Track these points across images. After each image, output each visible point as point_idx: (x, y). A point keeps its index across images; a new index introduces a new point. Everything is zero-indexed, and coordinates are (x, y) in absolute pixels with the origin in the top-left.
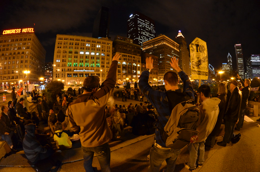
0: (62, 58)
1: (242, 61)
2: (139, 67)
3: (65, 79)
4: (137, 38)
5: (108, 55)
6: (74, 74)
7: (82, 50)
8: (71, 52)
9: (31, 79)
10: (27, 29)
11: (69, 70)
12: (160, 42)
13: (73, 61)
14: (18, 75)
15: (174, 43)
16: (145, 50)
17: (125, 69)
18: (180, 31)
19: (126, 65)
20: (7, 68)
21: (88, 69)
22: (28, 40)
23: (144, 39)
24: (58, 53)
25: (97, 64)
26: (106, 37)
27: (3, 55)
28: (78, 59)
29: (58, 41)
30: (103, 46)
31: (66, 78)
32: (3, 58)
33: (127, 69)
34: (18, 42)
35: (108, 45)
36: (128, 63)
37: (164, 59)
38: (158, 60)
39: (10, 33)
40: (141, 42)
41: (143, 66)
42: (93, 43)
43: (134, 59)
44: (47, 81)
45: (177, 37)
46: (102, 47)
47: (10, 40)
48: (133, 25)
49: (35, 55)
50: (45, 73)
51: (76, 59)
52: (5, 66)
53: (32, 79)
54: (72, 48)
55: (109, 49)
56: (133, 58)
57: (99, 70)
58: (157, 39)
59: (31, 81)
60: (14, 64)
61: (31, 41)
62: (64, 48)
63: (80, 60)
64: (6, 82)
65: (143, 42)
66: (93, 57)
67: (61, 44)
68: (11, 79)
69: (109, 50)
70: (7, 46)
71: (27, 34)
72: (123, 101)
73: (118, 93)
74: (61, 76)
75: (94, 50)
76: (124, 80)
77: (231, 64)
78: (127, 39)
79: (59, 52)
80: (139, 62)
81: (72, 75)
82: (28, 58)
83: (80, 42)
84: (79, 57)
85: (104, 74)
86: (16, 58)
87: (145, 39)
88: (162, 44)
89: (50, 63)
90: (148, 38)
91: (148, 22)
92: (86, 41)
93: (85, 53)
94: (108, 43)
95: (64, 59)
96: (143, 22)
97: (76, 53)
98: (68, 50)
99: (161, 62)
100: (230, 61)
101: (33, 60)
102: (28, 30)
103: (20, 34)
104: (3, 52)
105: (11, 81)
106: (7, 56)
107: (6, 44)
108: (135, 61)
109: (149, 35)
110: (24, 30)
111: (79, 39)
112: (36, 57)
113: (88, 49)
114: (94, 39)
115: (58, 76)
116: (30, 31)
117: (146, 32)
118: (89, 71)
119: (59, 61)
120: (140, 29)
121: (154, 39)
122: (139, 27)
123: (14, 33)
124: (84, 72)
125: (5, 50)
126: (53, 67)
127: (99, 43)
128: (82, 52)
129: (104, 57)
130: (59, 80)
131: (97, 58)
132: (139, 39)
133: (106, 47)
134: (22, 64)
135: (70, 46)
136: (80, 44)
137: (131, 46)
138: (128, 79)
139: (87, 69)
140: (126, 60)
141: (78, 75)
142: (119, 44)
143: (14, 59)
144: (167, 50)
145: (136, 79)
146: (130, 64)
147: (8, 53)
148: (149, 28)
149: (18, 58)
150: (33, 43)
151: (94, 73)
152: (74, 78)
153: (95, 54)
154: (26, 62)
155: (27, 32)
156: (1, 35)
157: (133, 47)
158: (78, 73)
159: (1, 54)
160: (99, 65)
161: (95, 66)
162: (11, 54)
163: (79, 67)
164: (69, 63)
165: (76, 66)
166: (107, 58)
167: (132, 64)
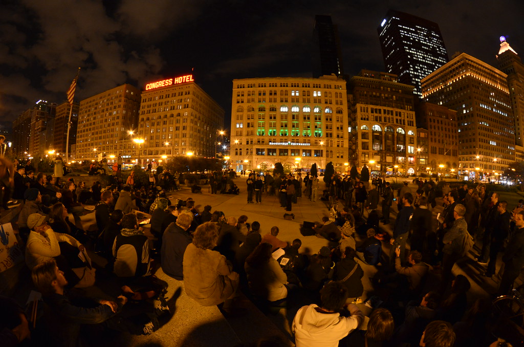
0: (246, 121)
2: (412, 136)
3: (251, 158)
4: (408, 71)
5: (340, 112)
6: (270, 150)
7: (284, 103)
8: (262, 109)
10: (181, 78)
11: (261, 142)
12: (459, 73)
13: (267, 125)
16: (427, 97)
17: (379, 141)
19: (381, 133)
20: (154, 138)
21: (298, 140)
22: (186, 94)
23: (423, 72)
24: (238, 111)
25: (316, 131)
26: (332, 74)
27: (149, 119)
28: (278, 122)
29: (237, 91)
30: (326, 93)
31: (255, 157)
32: (148, 124)
33: (384, 140)
34: (170, 99)
35: (336, 90)
36: (386, 128)
37: (472, 115)
38: (456, 119)
39: (156, 87)
40: (417, 80)
41: (421, 133)
42: (306, 89)
43: (399, 118)
45: (498, 55)
46: (325, 94)
47: (157, 98)
48: (391, 43)
49: (201, 118)
51: (273, 122)
52: (152, 135)
54: (264, 100)
55: (341, 97)
56: (397, 115)
58: (450, 67)
60: (166, 131)
61: (191, 96)
62: (248, 102)
63: (282, 123)
64: (153, 158)
65: (421, 80)
66: (307, 117)
67: (243, 95)
69: (341, 99)
70: (153, 106)
71: (183, 85)
74: (245, 153)
75: (309, 101)
76: (377, 166)
79: (240, 110)
80: (410, 124)
81: (266, 151)
82: (187, 122)
83: (278, 89)
84: (278, 117)
85: (331, 152)
86: (168, 123)
87: (425, 71)
88: (464, 77)
90: (431, 67)
91: (423, 31)
92: (290, 85)
93: (290, 109)
94: (335, 86)
95: (250, 121)
96: (412, 32)
97: (273, 109)
98: (257, 106)
99: (466, 124)
101: (197, 125)
102: (183, 78)
103: (172, 86)
104: (148, 114)
106: (153, 121)
107: (152, 103)
108: (401, 124)
109: (433, 61)
110: (177, 81)
111: (276, 84)
113: (295, 101)
114: (307, 81)
115: (238, 153)
116: (187, 81)
117: (424, 54)
118: (300, 144)
119: (241, 126)
120: (409, 49)
122: (406, 45)
123: (163, 86)
124: (289, 145)
125: (151, 111)
127: (317, 87)
128: (284, 108)
129: (332, 116)
131: (316, 119)
132: (413, 72)
133: (334, 95)
134: (178, 132)
135: (260, 97)
136: (278, 93)
139: (295, 141)
140: (380, 120)
141: (278, 152)
142: (362, 86)
143: (165, 125)
144: (477, 93)
145: (404, 165)
146: (389, 130)
147: (155, 116)
148: (428, 44)
149: (171, 123)
150: (195, 98)
151: (310, 149)
152: (269, 157)
153: (312, 109)
154: (184, 129)
155: (182, 82)
156: (143, 92)
157: (394, 90)
158: (277, 148)
159: (145, 119)
160: (320, 132)
161: (313, 134)
162: (160, 118)
163: (280, 136)
164: (259, 130)
165: (273, 134)
166: (338, 118)
167: (394, 130)
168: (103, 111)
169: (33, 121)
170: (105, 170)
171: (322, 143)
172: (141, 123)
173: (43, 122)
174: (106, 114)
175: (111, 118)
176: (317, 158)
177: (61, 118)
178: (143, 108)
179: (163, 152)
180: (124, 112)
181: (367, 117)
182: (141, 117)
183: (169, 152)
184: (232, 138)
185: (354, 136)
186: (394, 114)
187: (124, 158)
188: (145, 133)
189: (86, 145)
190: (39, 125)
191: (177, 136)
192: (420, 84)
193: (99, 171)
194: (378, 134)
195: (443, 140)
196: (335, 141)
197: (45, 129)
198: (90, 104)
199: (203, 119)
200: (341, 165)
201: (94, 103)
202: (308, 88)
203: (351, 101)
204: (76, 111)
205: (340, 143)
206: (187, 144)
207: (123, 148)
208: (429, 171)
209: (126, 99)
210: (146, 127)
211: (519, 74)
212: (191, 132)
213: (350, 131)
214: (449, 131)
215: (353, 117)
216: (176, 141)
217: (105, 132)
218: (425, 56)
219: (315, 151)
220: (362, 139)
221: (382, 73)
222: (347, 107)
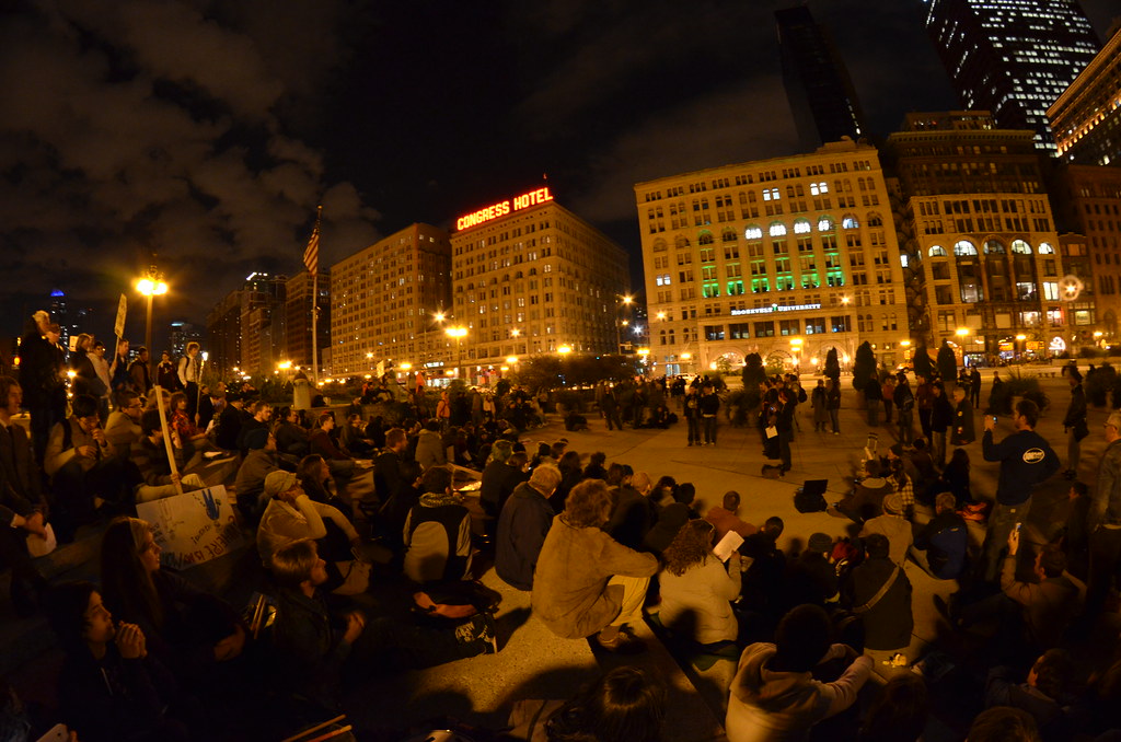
0: (675, 269)
2: (1050, 257)
3: (696, 348)
4: (1011, 96)
5: (875, 222)
6: (734, 328)
7: (751, 220)
8: (706, 240)
10: (526, 196)
11: (713, 311)
13: (722, 273)
16: (1070, 151)
17: (972, 279)
19: (975, 258)
20: (488, 323)
21: (793, 298)
22: (542, 228)
23: (1046, 91)
24: (656, 250)
25: (830, 274)
26: (843, 138)
27: (472, 288)
28: (745, 262)
29: (648, 209)
30: (837, 182)
31: (703, 345)
33: (984, 277)
34: (510, 242)
35: (859, 173)
36: (986, 246)
39: (479, 222)
40: (1036, 113)
41: (1070, 246)
42: (794, 181)
43: (1012, 216)
46: (837, 186)
47: (483, 243)
48: (957, 34)
49: (581, 275)
51: (733, 264)
52: (483, 318)
54: (708, 219)
55: (873, 188)
56: (1006, 210)
60: (510, 308)
61: (552, 230)
62: (675, 227)
63: (753, 266)
65: (1046, 110)
66: (805, 245)
67: (660, 215)
69: (874, 193)
70: (478, 260)
71: (533, 211)
74: (682, 339)
75: (804, 209)
78: (959, 118)
79: (660, 247)
80: (1042, 226)
81: (727, 331)
82: (551, 285)
83: (734, 191)
84: (743, 253)
85: (869, 317)
86: (512, 292)
87: (1051, 88)
90: (1063, 73)
92: (756, 178)
93: (765, 231)
94: (855, 163)
95: (685, 269)
97: (730, 237)
98: (694, 233)
101: (573, 288)
102: (530, 197)
103: (510, 216)
104: (470, 278)
106: (483, 290)
107: (474, 254)
108: (1019, 229)
109: (1063, 56)
110: (519, 203)
111: (726, 179)
113: (774, 212)
114: (791, 163)
115: (668, 340)
116: (539, 201)
117: (1039, 44)
118: (798, 308)
119: (668, 282)
120: (1002, 40)
121: (1091, 68)
122: (992, 32)
123: (492, 217)
124: (776, 312)
125: (475, 271)
127: (816, 173)
128: (753, 231)
129: (859, 235)
131: (826, 246)
132: (1023, 97)
133: (855, 186)
134: (535, 307)
135: (697, 213)
136: (735, 199)
137: (976, 148)
140: (970, 229)
141: (752, 329)
142: (915, 154)
143: (507, 296)
145: (1041, 332)
146: (995, 250)
147: (485, 279)
148: (1042, 16)
149: (520, 289)
150: (560, 233)
151: (820, 315)
152: (733, 342)
153: (814, 226)
154: (548, 300)
155: (531, 205)
156: (453, 235)
157: (988, 148)
158: (750, 321)
159: (465, 287)
160: (838, 274)
161: (823, 280)
162: (496, 282)
163: (752, 293)
164: (706, 286)
165: (737, 291)
166: (873, 237)
167: (1005, 248)
168: (378, 280)
169: (245, 313)
170: (392, 394)
171: (846, 300)
172: (456, 296)
173: (264, 311)
174: (385, 286)
175: (395, 291)
176: (838, 336)
177: (298, 301)
178: (457, 266)
179: (509, 351)
180: (421, 278)
181: (938, 226)
182: (455, 285)
183: (521, 350)
184: (650, 309)
185: (915, 274)
186: (1000, 208)
187: (429, 368)
188: (469, 316)
189: (352, 348)
190: (256, 317)
191: (534, 316)
192: (1046, 122)
193: (381, 395)
194: (970, 263)
196: (875, 290)
197: (269, 324)
198: (349, 270)
199: (584, 274)
200: (894, 345)
201: (359, 266)
202: (797, 180)
203: (896, 192)
204: (325, 284)
205: (887, 294)
206: (558, 331)
207: (426, 348)
208: (1100, 339)
209: (420, 252)
210: (468, 302)
212: (564, 305)
213: (904, 263)
215: (907, 230)
216: (534, 327)
217: (386, 319)
218: (1043, 47)
219: (833, 318)
220: (935, 278)
221: (953, 113)
222: (890, 210)
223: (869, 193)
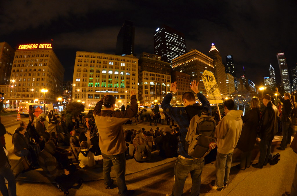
0: (82, 77)
1: (286, 73)
2: (169, 87)
3: (85, 100)
4: (166, 55)
5: (134, 75)
6: (96, 95)
7: (105, 68)
8: (92, 71)
9: (47, 98)
10: (44, 44)
11: (90, 90)
12: (192, 58)
13: (94, 81)
14: (33, 93)
15: (207, 58)
16: (175, 68)
17: (153, 90)
18: (213, 44)
19: (154, 86)
20: (22, 85)
21: (111, 89)
22: (46, 56)
24: (78, 71)
25: (121, 85)
26: (131, 54)
27: (18, 71)
28: (101, 79)
29: (78, 59)
30: (127, 64)
31: (87, 99)
32: (17, 74)
33: (155, 90)
34: (35, 58)
35: (133, 63)
36: (157, 83)
37: (197, 77)
38: (190, 79)
39: (26, 48)
40: (170, 59)
42: (117, 61)
43: (163, 78)
44: (65, 101)
45: (210, 51)
46: (127, 65)
47: (26, 56)
48: (160, 40)
50: (63, 93)
51: (98, 79)
52: (20, 83)
53: (49, 99)
54: (94, 66)
55: (135, 67)
56: (162, 77)
57: (124, 92)
58: (188, 55)
59: (47, 101)
60: (30, 81)
61: (49, 58)
62: (84, 66)
63: (103, 80)
64: (21, 100)
65: (172, 59)
66: (116, 77)
67: (81, 62)
68: (26, 97)
70: (23, 62)
71: (45, 50)
72: (151, 125)
73: (145, 117)
74: (81, 97)
75: (118, 69)
76: (152, 102)
77: (274, 78)
78: (154, 56)
79: (79, 70)
80: (168, 81)
81: (94, 96)
82: (45, 75)
83: (102, 60)
84: (101, 76)
86: (32, 75)
87: (174, 55)
88: (194, 60)
89: (69, 82)
90: (177, 54)
91: (177, 36)
92: (109, 58)
93: (107, 72)
94: (133, 61)
95: (85, 78)
96: (171, 36)
97: (98, 72)
98: (89, 69)
100: (273, 74)
101: (50, 78)
103: (37, 49)
104: (18, 67)
105: (25, 100)
106: (22, 73)
107: (22, 59)
108: (164, 81)
109: (179, 51)
110: (41, 46)
111: (101, 57)
112: (54, 75)
113: (111, 67)
114: (118, 57)
115: (77, 97)
116: (47, 47)
117: (175, 47)
118: (113, 92)
120: (168, 44)
121: (184, 55)
122: (167, 42)
123: (31, 48)
125: (21, 65)
126: (72, 87)
127: (123, 61)
128: (104, 71)
129: (130, 77)
130: (79, 101)
131: (121, 78)
132: (168, 56)
133: (131, 66)
134: (38, 82)
135: (91, 64)
136: (102, 62)
137: (159, 64)
138: (156, 101)
140: (154, 80)
141: (100, 96)
142: (146, 62)
143: (30, 76)
144: (199, 67)
146: (158, 84)
147: (23, 69)
148: (178, 43)
149: (34, 75)
150: (51, 60)
151: (118, 94)
152: (95, 99)
153: (120, 73)
154: (43, 80)
155: (44, 48)
156: (16, 50)
157: (161, 65)
158: (100, 94)
159: (16, 70)
160: (123, 85)
161: (119, 86)
162: (27, 71)
163: (101, 87)
164: (90, 83)
165: (97, 86)
166: (133, 78)
167: (160, 84)
176: (122, 99)
178: (15, 62)
179: (28, 96)
181: (147, 78)
182: (13, 69)
183: (32, 96)
185: (140, 87)
186: (161, 77)
191: (37, 85)
192: (171, 61)
195: (183, 89)
196: (131, 89)
202: (118, 61)
203: (139, 69)
208: (178, 103)
209: (3, 53)
210: (16, 76)
211: (218, 60)
212: (47, 83)
213: (138, 85)
214: (186, 84)
215: (140, 77)
216: (37, 89)
219: (121, 95)
220: (145, 89)
221: (153, 55)
222: (138, 73)
223: (134, 68)
